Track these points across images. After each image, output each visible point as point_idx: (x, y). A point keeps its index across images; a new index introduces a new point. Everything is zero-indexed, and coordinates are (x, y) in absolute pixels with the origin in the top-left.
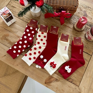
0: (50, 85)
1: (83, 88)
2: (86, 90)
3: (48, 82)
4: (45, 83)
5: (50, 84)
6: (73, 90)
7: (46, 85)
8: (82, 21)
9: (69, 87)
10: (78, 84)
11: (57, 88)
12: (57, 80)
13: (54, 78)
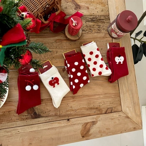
0: (90, 135)
1: (128, 109)
2: (131, 109)
3: (85, 133)
4: (83, 137)
5: (90, 133)
6: (119, 120)
7: (85, 138)
8: (74, 25)
9: (112, 119)
10: (119, 109)
11: (100, 132)
12: (94, 123)
13: (89, 122)
